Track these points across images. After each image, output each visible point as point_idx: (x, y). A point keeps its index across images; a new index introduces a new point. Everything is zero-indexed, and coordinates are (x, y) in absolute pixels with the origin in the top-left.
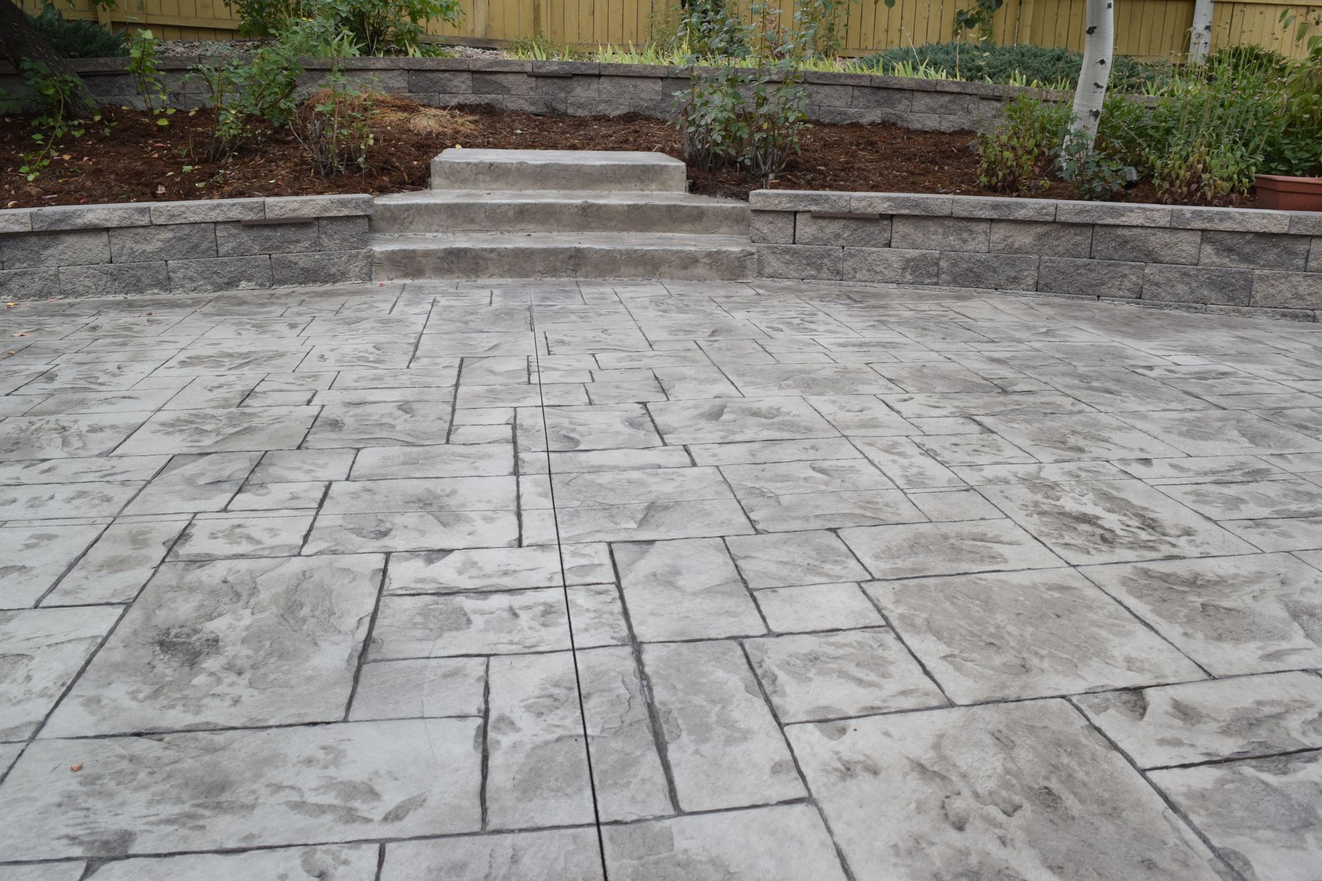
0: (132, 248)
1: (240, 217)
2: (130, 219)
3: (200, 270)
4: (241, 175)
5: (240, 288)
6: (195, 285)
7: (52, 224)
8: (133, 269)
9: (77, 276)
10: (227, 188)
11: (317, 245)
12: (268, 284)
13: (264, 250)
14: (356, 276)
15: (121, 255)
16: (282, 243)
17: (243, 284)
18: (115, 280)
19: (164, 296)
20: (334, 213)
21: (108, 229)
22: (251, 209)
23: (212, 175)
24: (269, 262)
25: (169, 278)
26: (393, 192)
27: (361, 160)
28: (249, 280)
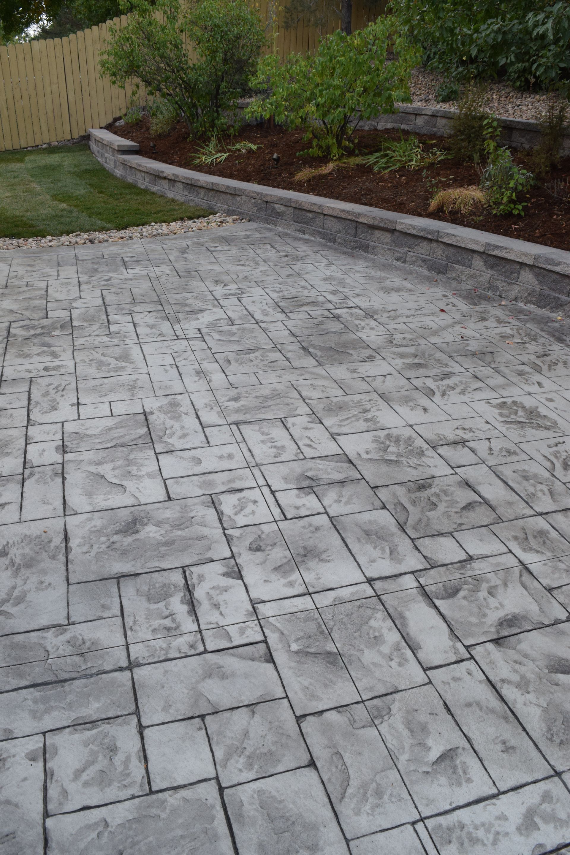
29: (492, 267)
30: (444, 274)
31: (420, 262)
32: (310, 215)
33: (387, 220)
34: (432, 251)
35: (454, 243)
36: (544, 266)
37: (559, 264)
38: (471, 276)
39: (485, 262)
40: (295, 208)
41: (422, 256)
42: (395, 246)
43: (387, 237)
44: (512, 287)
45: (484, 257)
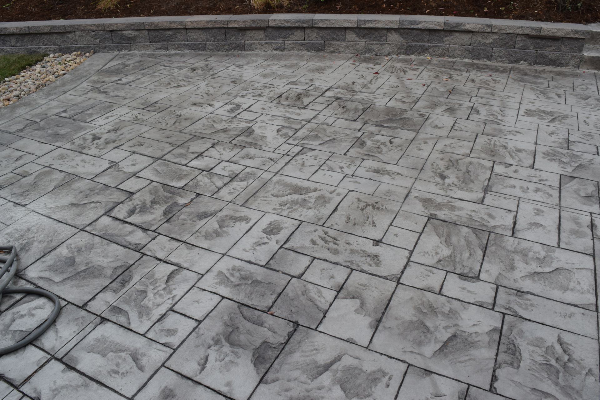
0: (480, 41)
1: (530, 33)
2: (483, 28)
3: (506, 54)
4: (521, 6)
5: (520, 63)
6: (502, 60)
7: (452, 27)
8: (478, 49)
9: (456, 50)
10: (515, 12)
11: (559, 50)
12: (533, 64)
13: (535, 48)
14: (572, 65)
15: (475, 43)
16: (544, 46)
17: (522, 62)
18: (470, 53)
19: (488, 63)
20: (572, 36)
21: (472, 32)
22: (535, 30)
23: (507, 4)
24: (536, 54)
25: (492, 56)
26: (591, 22)
27: (579, 4)
28: (525, 61)
29: (364, 36)
30: (323, 50)
31: (299, 47)
32: (170, 33)
33: (259, 20)
34: (306, 36)
35: (329, 26)
36: (409, 27)
37: (420, 22)
38: (348, 47)
39: (358, 35)
40: (148, 30)
41: (299, 42)
42: (269, 39)
43: (261, 34)
44: (384, 47)
45: (357, 30)
